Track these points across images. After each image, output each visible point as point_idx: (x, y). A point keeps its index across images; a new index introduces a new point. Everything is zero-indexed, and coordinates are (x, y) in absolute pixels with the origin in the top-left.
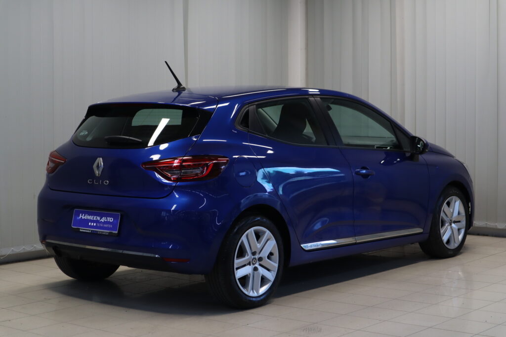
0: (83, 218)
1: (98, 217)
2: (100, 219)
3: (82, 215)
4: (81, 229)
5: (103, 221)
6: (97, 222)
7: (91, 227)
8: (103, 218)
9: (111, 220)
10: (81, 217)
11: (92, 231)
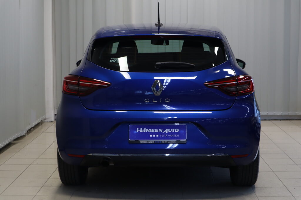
0: (141, 131)
1: (160, 130)
2: (163, 131)
3: (139, 129)
4: (141, 141)
5: (167, 132)
6: (159, 133)
7: (153, 138)
8: (167, 130)
9: (177, 130)
10: (139, 131)
11: (154, 141)
